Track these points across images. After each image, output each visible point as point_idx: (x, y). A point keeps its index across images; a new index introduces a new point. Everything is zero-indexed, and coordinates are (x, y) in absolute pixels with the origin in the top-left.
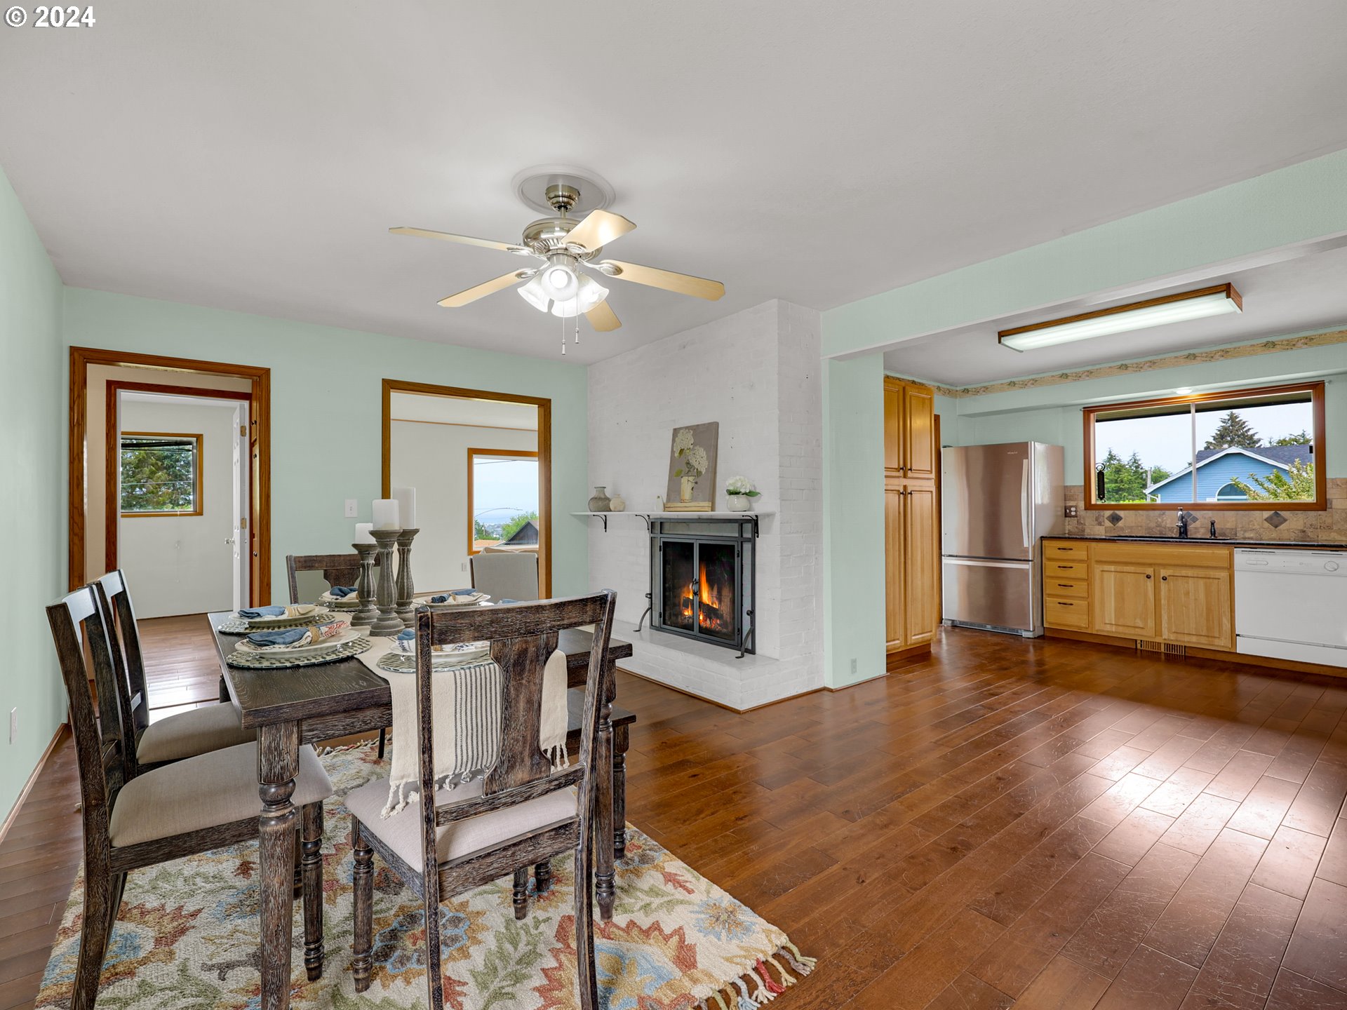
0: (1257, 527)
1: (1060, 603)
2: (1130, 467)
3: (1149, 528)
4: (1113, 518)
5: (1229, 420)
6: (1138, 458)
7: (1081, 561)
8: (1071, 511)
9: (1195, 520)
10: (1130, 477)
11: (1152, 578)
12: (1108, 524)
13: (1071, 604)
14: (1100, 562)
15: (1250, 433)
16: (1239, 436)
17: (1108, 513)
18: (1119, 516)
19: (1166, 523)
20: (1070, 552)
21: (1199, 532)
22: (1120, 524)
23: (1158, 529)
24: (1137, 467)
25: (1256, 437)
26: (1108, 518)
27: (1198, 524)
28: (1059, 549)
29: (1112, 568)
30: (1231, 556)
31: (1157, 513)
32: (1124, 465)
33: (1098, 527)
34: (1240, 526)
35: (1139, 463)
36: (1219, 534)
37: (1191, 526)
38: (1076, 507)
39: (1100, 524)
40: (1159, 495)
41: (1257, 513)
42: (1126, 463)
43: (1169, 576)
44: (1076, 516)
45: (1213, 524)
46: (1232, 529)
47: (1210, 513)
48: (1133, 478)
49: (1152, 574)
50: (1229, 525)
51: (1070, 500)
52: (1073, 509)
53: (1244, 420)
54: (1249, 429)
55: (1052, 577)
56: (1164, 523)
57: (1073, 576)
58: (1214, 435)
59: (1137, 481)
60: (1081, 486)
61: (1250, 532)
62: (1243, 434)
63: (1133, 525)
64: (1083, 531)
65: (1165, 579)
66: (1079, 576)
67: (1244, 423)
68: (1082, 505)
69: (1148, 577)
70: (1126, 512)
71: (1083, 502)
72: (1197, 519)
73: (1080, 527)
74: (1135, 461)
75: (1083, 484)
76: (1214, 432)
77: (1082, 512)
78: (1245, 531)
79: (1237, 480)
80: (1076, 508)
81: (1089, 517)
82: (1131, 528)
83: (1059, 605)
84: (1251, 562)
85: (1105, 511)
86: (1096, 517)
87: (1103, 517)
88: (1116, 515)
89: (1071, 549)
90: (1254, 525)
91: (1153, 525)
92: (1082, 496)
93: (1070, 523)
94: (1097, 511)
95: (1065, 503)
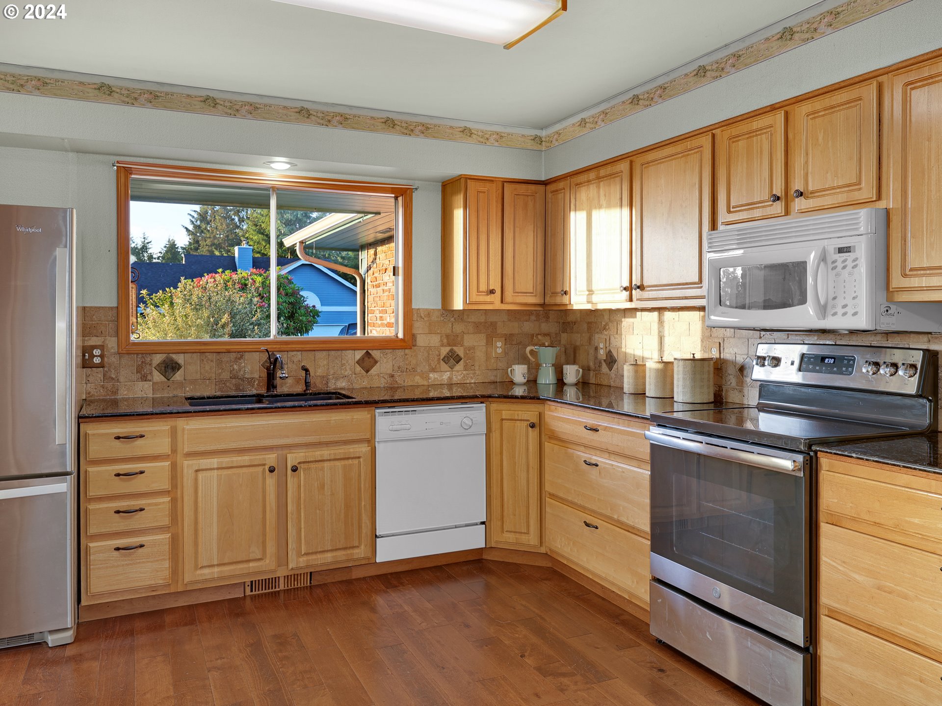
0: (348, 372)
1: (118, 549)
3: (221, 381)
4: (166, 367)
7: (160, 458)
8: (92, 356)
11: (276, 471)
12: (157, 377)
13: (142, 546)
14: (190, 455)
18: (176, 363)
19: (245, 373)
20: (140, 442)
21: (290, 384)
22: (178, 376)
23: (233, 381)
26: (158, 368)
28: (118, 438)
29: (214, 462)
30: (373, 421)
31: (233, 355)
33: (141, 384)
34: (332, 372)
37: (279, 375)
38: (102, 347)
39: (144, 378)
41: (349, 353)
44: (101, 366)
46: (323, 376)
47: (298, 355)
49: (275, 465)
50: (321, 372)
51: (92, 334)
52: (97, 352)
55: (100, 499)
56: (242, 373)
57: (144, 489)
60: (113, 308)
61: (342, 380)
63: (198, 376)
64: (115, 392)
65: (294, 468)
66: (156, 487)
68: (112, 343)
69: (271, 470)
70: (188, 355)
71: (114, 339)
73: (109, 385)
75: (114, 303)
77: (113, 360)
78: (337, 379)
80: (102, 351)
81: (124, 365)
82: (193, 382)
83: (116, 553)
84: (394, 427)
85: (153, 355)
86: (138, 366)
87: (151, 365)
88: (172, 360)
89: (142, 436)
90: (346, 370)
91: (226, 376)
92: (112, 326)
93: (91, 379)
94: (140, 355)
95: (83, 341)
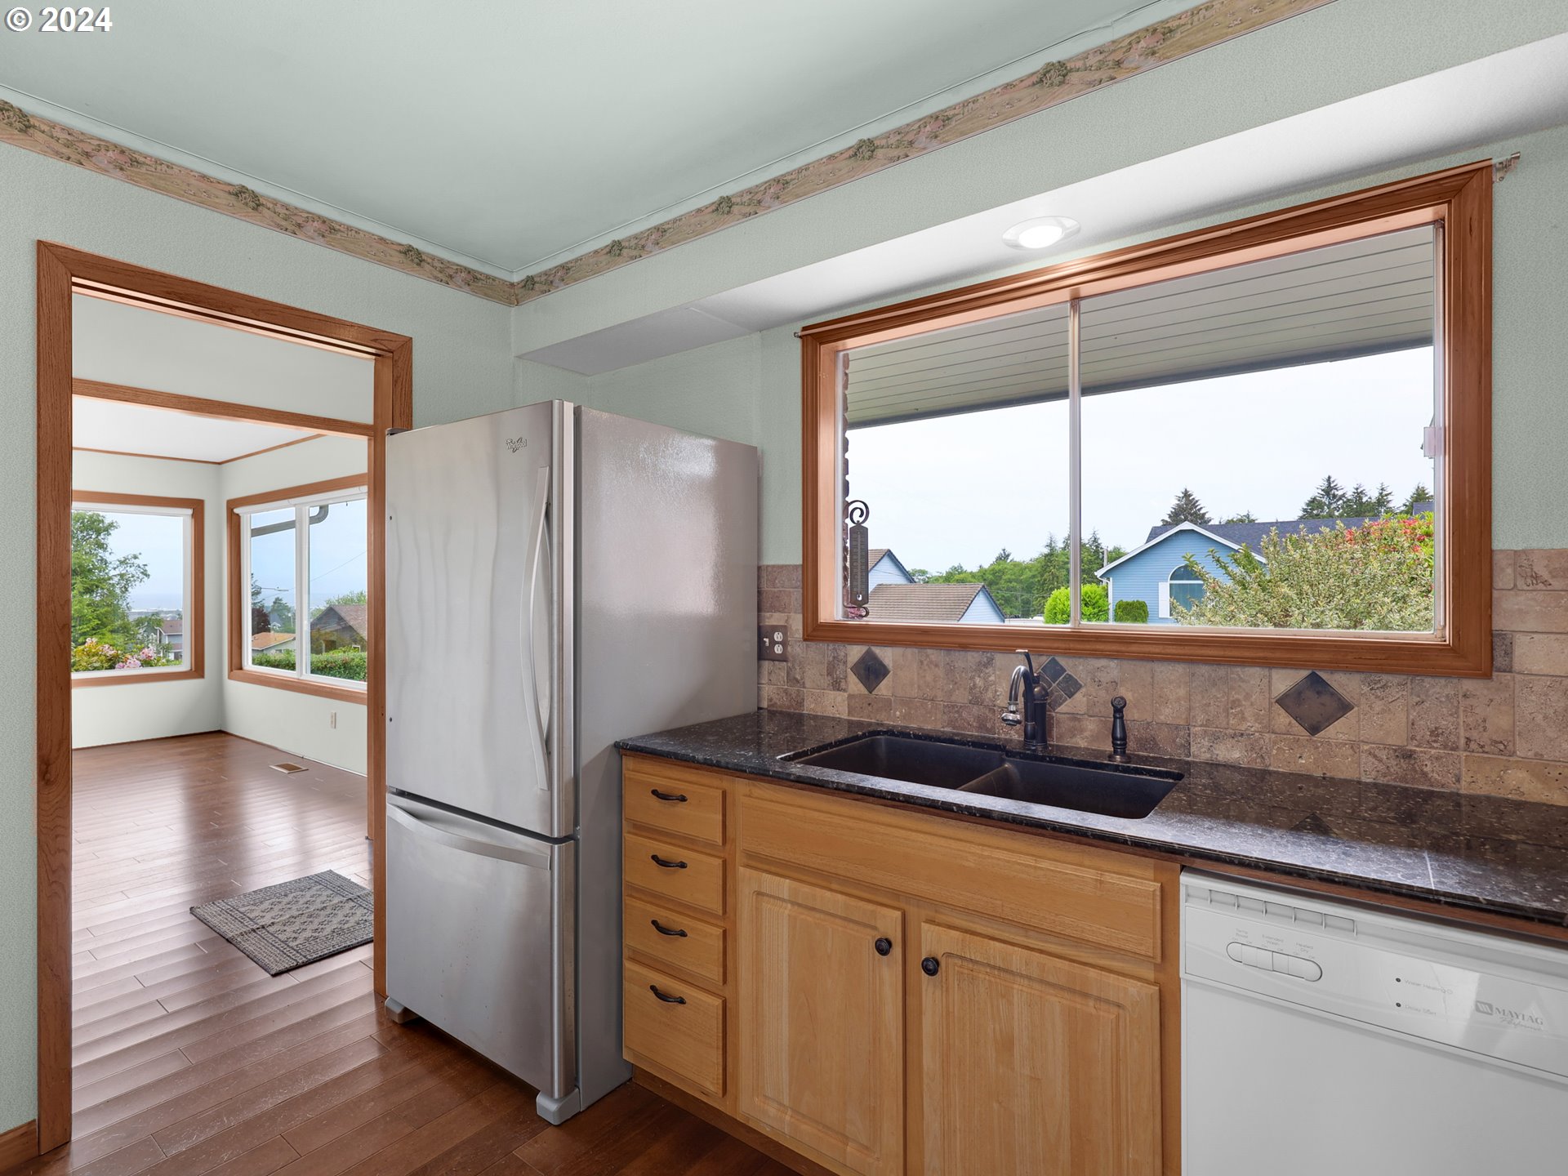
0: (1251, 725)
1: (654, 989)
2: (1091, 546)
3: (952, 707)
4: (867, 670)
5: (1183, 498)
6: (1098, 536)
7: (705, 847)
8: (773, 643)
9: (1072, 687)
10: (1090, 558)
11: (897, 950)
12: (855, 685)
13: (681, 1001)
14: (754, 858)
15: (1202, 512)
16: (1192, 515)
17: (855, 652)
18: (882, 664)
19: (996, 696)
20: (681, 808)
21: (1082, 731)
22: (883, 687)
23: (975, 709)
24: (1097, 547)
25: (1207, 516)
26: (856, 669)
27: (1077, 703)
28: (656, 792)
29: (786, 888)
30: (1168, 904)
31: (973, 658)
32: (1085, 544)
33: (832, 694)
34: (1201, 718)
35: (1099, 542)
36: (1139, 740)
37: (1063, 708)
38: (784, 629)
39: (837, 686)
40: (1111, 579)
41: (1254, 674)
42: (1087, 542)
43: (949, 955)
44: (783, 658)
45: (1119, 709)
46: (1177, 727)
47: (1111, 669)
48: (1093, 558)
49: (896, 938)
50: (1167, 714)
51: (774, 609)
52: (778, 637)
53: (1196, 499)
54: (1201, 508)
55: (639, 892)
56: (990, 694)
57: (686, 897)
58: (1170, 513)
59: (1096, 561)
60: (796, 567)
61: (1229, 743)
62: (1195, 513)
63: (914, 693)
64: (801, 704)
65: (931, 967)
66: (701, 900)
67: (1197, 501)
68: (797, 624)
69: (883, 947)
70: (899, 651)
71: (800, 617)
72: (1078, 687)
73: (793, 690)
74: (1095, 540)
75: (800, 562)
76: (1169, 510)
77: (798, 649)
78: (1216, 738)
79: (1191, 560)
80: (785, 635)
81: (812, 659)
82: (907, 702)
83: (652, 993)
84: (1249, 953)
85: (849, 647)
86: (829, 664)
87: (845, 663)
88: (875, 657)
89: (683, 799)
90: (1243, 719)
91: (961, 697)
92: (796, 597)
93: (774, 678)
94: (831, 646)
95: (762, 619)
